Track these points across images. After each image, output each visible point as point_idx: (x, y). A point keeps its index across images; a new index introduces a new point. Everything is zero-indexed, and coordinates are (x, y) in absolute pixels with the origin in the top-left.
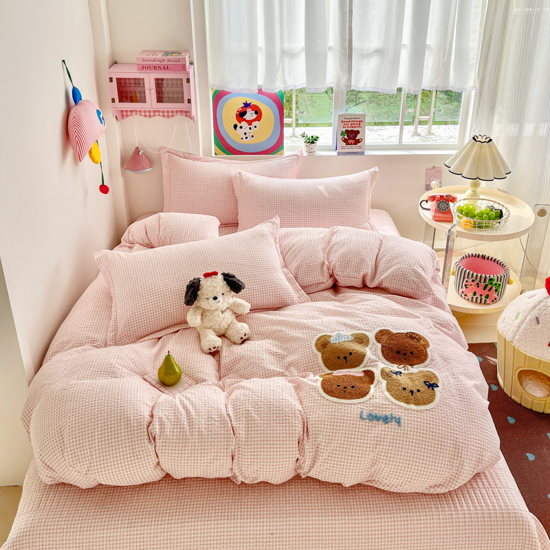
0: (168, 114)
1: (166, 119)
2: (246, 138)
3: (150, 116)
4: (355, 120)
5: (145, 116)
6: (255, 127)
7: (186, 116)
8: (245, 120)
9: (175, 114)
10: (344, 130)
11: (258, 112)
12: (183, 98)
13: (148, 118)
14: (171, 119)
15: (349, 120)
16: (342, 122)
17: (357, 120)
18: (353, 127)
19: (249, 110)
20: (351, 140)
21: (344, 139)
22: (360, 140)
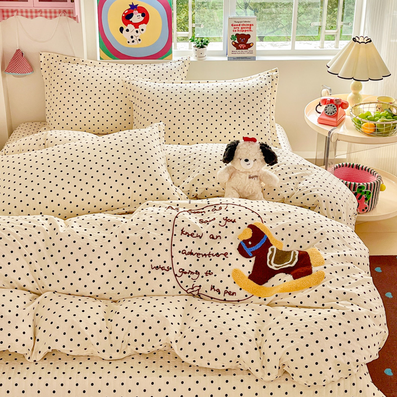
0: (50, 15)
1: (48, 20)
2: (133, 42)
3: (32, 17)
4: (245, 23)
5: (27, 17)
6: (142, 30)
7: (70, 17)
8: (131, 23)
9: (57, 14)
10: (234, 34)
11: (145, 14)
13: (29, 19)
14: (54, 20)
15: (239, 23)
16: (232, 25)
17: (247, 23)
18: (243, 31)
19: (135, 12)
20: (242, 45)
21: (234, 43)
22: (251, 45)
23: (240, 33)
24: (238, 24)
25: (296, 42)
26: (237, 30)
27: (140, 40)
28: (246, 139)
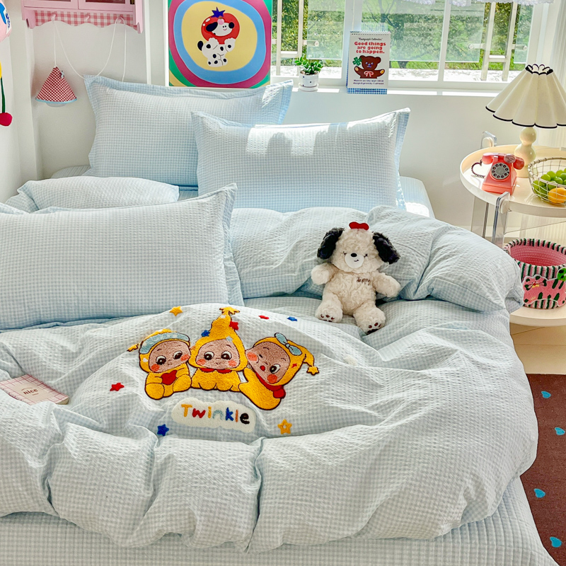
0: (104, 21)
1: (98, 28)
2: (216, 62)
3: (76, 23)
4: (374, 42)
5: (69, 22)
6: (230, 46)
7: (129, 25)
8: (214, 35)
9: (112, 21)
10: (358, 56)
11: (233, 24)
13: (73, 26)
14: (106, 27)
15: (366, 41)
16: (356, 44)
17: (377, 41)
18: (371, 52)
19: (220, 21)
20: (368, 72)
21: (357, 69)
22: (381, 72)
23: (366, 55)
24: (364, 42)
25: (446, 71)
26: (362, 50)
27: (225, 60)
28: (354, 225)
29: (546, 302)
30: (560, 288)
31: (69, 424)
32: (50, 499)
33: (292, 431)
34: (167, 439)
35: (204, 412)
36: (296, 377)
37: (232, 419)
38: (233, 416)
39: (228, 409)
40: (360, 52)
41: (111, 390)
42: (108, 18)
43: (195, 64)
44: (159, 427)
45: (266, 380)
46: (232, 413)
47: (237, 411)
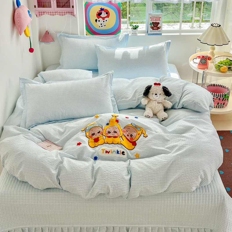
0: (62, 14)
1: (61, 16)
2: (102, 26)
3: (53, 15)
4: (157, 17)
5: (51, 15)
6: (106, 21)
7: (72, 15)
8: (101, 17)
9: (66, 14)
11: (108, 13)
12: (70, 5)
14: (64, 16)
15: (154, 17)
17: (158, 17)
19: (103, 12)
20: (155, 28)
21: (151, 27)
22: (160, 28)
23: (154, 22)
24: (152, 17)
27: (105, 26)
28: (155, 84)
29: (220, 106)
30: (225, 101)
31: (64, 157)
32: (59, 184)
33: (140, 157)
34: (98, 161)
35: (109, 151)
36: (140, 138)
37: (119, 153)
38: (119, 152)
39: (117, 150)
40: (152, 21)
41: (77, 145)
42: (64, 13)
43: (94, 27)
44: (94, 157)
45: (129, 140)
46: (119, 151)
47: (120, 151)
